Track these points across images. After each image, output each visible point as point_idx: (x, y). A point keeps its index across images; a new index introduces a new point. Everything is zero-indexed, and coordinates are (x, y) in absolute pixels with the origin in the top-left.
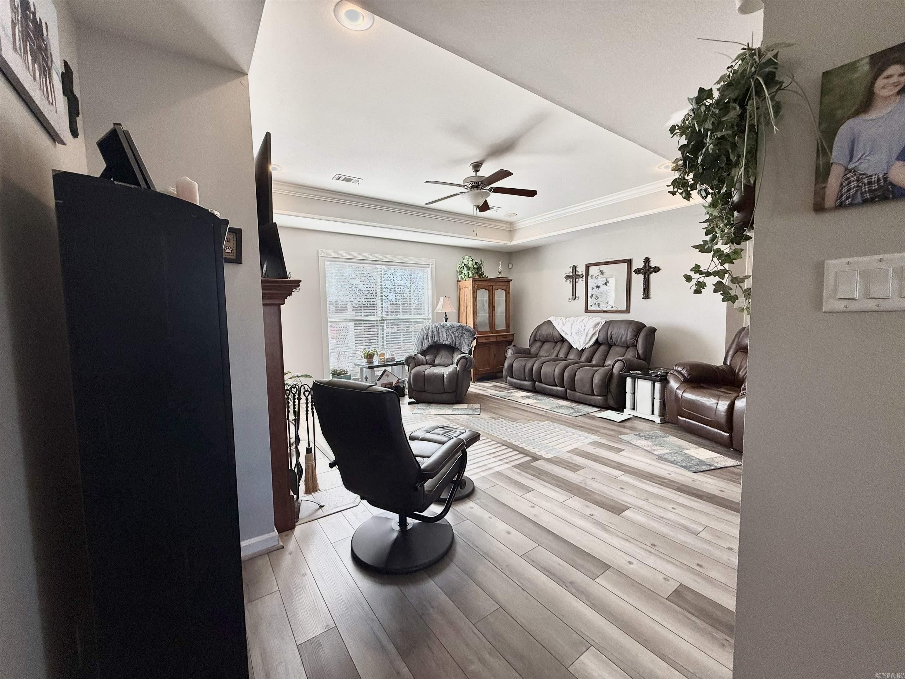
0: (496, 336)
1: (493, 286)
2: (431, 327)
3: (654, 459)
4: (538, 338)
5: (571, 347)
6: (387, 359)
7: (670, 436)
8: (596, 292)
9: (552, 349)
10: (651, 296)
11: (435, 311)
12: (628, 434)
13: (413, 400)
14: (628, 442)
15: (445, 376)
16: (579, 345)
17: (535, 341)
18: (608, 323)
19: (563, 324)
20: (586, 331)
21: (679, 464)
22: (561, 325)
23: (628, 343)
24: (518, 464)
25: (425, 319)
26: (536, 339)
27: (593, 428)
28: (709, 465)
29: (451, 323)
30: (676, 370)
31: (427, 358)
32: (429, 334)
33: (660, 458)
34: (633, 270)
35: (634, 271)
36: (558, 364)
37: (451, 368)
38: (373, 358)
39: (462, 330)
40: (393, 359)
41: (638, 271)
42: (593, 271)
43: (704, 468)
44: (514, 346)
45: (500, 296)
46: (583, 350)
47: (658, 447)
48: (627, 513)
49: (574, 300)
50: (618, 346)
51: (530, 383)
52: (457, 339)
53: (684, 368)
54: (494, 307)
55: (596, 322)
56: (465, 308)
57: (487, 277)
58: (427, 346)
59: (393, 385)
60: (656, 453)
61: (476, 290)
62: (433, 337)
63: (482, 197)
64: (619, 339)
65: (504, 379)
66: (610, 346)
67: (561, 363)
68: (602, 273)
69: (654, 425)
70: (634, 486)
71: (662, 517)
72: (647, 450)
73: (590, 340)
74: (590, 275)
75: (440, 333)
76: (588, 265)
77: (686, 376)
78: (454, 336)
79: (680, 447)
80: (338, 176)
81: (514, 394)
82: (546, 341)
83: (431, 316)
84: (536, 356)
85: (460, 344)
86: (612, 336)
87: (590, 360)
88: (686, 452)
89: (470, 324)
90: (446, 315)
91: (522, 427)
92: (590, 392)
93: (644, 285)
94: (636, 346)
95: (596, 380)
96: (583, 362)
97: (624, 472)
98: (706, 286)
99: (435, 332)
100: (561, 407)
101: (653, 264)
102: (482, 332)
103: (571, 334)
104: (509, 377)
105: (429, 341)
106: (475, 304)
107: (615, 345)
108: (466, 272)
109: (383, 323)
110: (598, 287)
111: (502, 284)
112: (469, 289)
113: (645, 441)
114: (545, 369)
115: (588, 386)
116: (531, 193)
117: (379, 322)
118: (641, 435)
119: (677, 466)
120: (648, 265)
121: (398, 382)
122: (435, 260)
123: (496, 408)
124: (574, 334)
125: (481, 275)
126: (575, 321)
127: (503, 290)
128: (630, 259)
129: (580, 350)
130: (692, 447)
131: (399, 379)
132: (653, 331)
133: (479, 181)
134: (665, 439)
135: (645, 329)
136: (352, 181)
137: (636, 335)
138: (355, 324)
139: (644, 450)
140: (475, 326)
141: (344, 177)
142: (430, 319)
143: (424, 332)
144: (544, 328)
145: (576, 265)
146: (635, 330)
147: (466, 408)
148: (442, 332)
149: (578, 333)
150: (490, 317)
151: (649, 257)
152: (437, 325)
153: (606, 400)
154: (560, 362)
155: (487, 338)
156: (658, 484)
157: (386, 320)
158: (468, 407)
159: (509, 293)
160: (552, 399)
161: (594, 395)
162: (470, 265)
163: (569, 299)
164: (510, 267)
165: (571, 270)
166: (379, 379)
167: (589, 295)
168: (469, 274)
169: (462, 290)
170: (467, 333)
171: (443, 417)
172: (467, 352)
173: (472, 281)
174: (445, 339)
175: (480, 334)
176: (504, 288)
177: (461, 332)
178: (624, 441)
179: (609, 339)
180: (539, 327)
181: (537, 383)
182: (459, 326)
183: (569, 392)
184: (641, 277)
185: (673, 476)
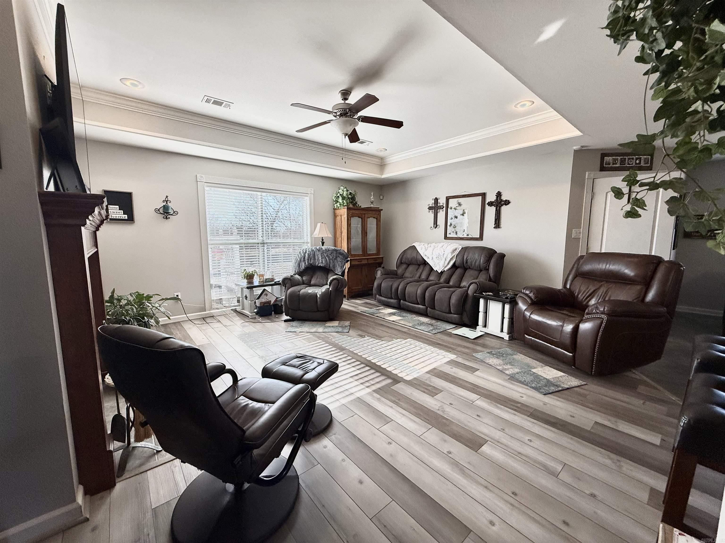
0: (368, 259)
1: (366, 215)
2: (308, 250)
3: (506, 380)
4: (404, 261)
5: (432, 269)
6: (267, 279)
7: (519, 354)
8: (454, 221)
9: (415, 271)
10: (501, 226)
11: (313, 236)
12: (481, 352)
13: (288, 318)
14: (482, 361)
15: (318, 296)
16: (439, 268)
17: (401, 263)
18: (465, 249)
19: (425, 249)
20: (445, 256)
21: (530, 385)
22: (424, 250)
23: (481, 266)
24: (379, 388)
25: (304, 243)
26: (402, 262)
27: (449, 345)
28: (556, 386)
29: (327, 247)
30: (524, 293)
31: (304, 278)
32: (306, 257)
33: (512, 378)
34: (487, 202)
35: (487, 204)
36: (420, 285)
37: (324, 289)
38: (253, 279)
39: (336, 254)
40: (272, 280)
41: (491, 204)
42: (453, 203)
43: (553, 389)
44: (383, 268)
45: (372, 223)
46: (442, 272)
47: (509, 366)
48: (485, 448)
49: (435, 228)
50: (472, 269)
51: (396, 301)
52: (331, 262)
53: (531, 292)
54: (367, 233)
55: (454, 248)
56: (340, 233)
57: (361, 206)
58: (303, 267)
59: (272, 303)
60: (507, 372)
61: (350, 218)
62: (310, 259)
63: (351, 125)
64: (473, 263)
65: (374, 297)
66: (465, 269)
67: (423, 285)
68: (460, 204)
69: (504, 342)
70: (490, 413)
71: (520, 453)
72: (499, 370)
73: (448, 264)
74: (450, 206)
75: (316, 256)
76: (448, 198)
77: (533, 299)
78: (329, 259)
79: (528, 366)
80: (206, 98)
81: (382, 311)
82: (411, 264)
83: (309, 241)
84: (402, 277)
85: (334, 266)
86: (467, 261)
87: (448, 281)
88: (534, 370)
89: (345, 248)
90: (323, 240)
91: (385, 345)
92: (447, 310)
93: (495, 216)
94: (488, 270)
95: (453, 300)
96: (442, 284)
97: (480, 395)
98: (646, 206)
99: (311, 255)
100: (422, 324)
101: (504, 198)
102: (355, 255)
103: (432, 258)
104: (378, 295)
105: (305, 263)
106: (349, 230)
107: (470, 268)
108: (341, 201)
109: (264, 246)
110: (456, 217)
111: (374, 213)
112: (344, 216)
113: (497, 359)
114: (409, 289)
115: (446, 304)
116: (398, 124)
117: (260, 245)
118: (493, 353)
119: (527, 387)
120: (500, 199)
121: (276, 301)
122: (313, 189)
123: (364, 325)
124: (434, 258)
125: (355, 204)
126: (436, 246)
127: (374, 218)
128: (485, 193)
129: (439, 272)
130: (538, 366)
131: (277, 298)
132: (502, 256)
133: (347, 109)
134: (515, 357)
135: (496, 254)
136: (223, 105)
137: (488, 260)
138: (240, 247)
139: (497, 368)
140: (349, 250)
141: (213, 99)
142: (309, 243)
143: (301, 255)
144: (409, 252)
145: (438, 197)
146: (487, 256)
147: (337, 325)
148: (317, 255)
149: (439, 257)
150: (362, 242)
151: (501, 191)
152: (313, 249)
153: (461, 318)
154: (423, 283)
155: (359, 260)
156: (512, 409)
157: (267, 243)
158: (339, 324)
159: (380, 221)
160: (414, 316)
161: (451, 313)
162: (345, 195)
163: (431, 227)
164: (381, 198)
165: (433, 201)
166: (258, 298)
167: (449, 224)
168: (344, 203)
169: (338, 217)
170: (341, 256)
171: (314, 335)
172: (340, 274)
173: (346, 209)
174: (321, 261)
175: (353, 256)
176: (376, 216)
177: (335, 255)
178: (478, 360)
179: (465, 263)
180: (405, 251)
181: (402, 301)
182: (334, 250)
183: (429, 310)
184: (493, 209)
185: (525, 400)
